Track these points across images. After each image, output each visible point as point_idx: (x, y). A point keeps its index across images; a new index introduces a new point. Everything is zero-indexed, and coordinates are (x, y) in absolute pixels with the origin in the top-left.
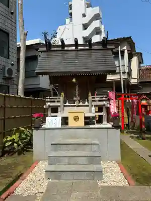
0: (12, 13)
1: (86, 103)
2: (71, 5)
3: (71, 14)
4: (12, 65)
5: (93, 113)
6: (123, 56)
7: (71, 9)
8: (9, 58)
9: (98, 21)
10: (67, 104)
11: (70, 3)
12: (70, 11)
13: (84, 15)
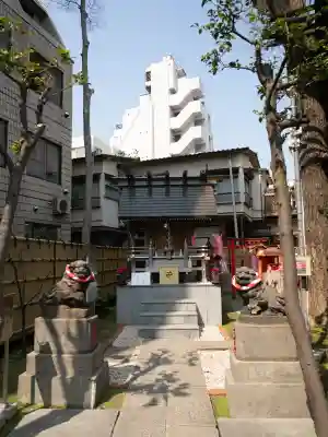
0: (66, 116)
1: (181, 255)
2: (148, 73)
3: (149, 88)
4: (66, 193)
5: (189, 268)
6: (236, 177)
7: (148, 79)
8: (60, 183)
9: (198, 102)
10: (156, 256)
11: (148, 70)
12: (148, 84)
13: (173, 92)
